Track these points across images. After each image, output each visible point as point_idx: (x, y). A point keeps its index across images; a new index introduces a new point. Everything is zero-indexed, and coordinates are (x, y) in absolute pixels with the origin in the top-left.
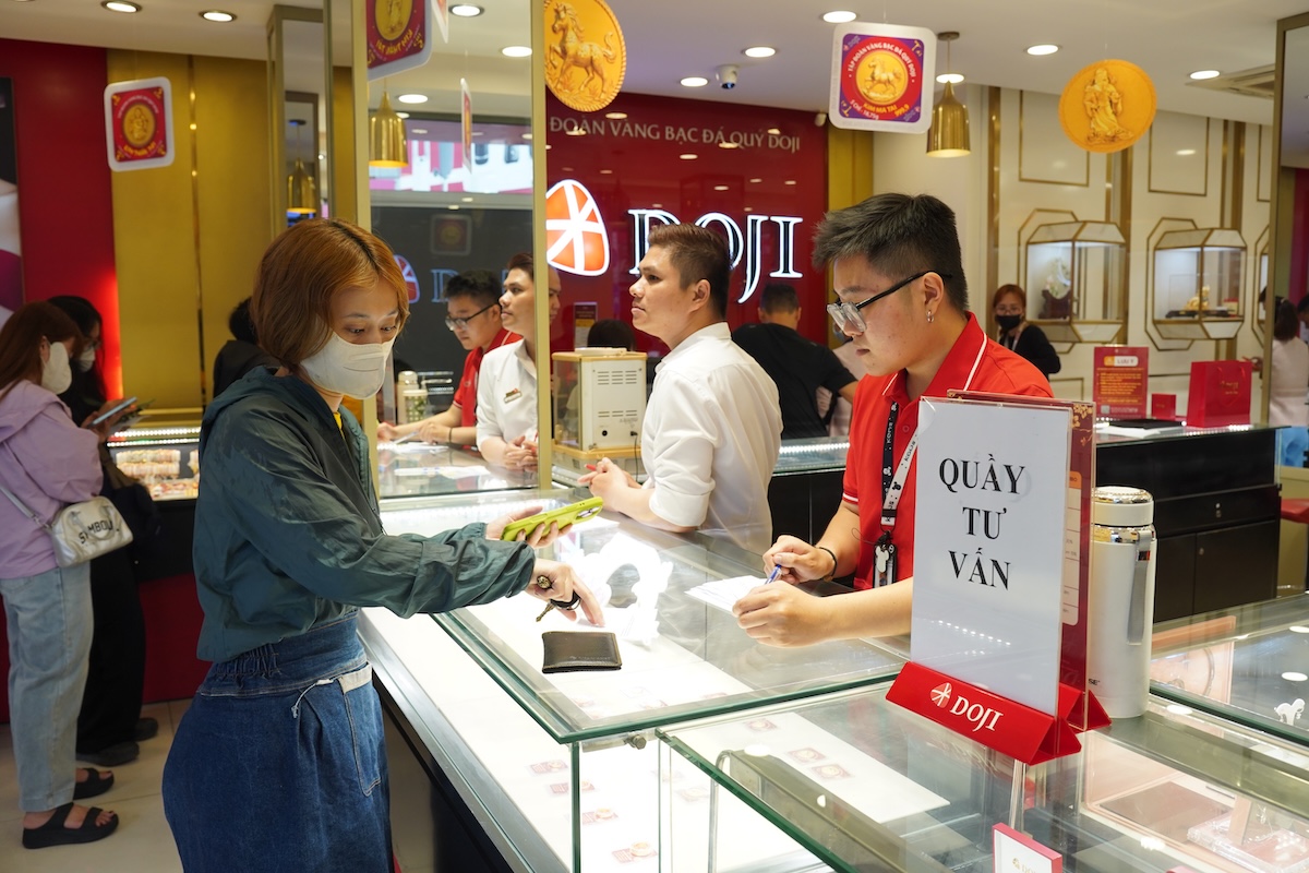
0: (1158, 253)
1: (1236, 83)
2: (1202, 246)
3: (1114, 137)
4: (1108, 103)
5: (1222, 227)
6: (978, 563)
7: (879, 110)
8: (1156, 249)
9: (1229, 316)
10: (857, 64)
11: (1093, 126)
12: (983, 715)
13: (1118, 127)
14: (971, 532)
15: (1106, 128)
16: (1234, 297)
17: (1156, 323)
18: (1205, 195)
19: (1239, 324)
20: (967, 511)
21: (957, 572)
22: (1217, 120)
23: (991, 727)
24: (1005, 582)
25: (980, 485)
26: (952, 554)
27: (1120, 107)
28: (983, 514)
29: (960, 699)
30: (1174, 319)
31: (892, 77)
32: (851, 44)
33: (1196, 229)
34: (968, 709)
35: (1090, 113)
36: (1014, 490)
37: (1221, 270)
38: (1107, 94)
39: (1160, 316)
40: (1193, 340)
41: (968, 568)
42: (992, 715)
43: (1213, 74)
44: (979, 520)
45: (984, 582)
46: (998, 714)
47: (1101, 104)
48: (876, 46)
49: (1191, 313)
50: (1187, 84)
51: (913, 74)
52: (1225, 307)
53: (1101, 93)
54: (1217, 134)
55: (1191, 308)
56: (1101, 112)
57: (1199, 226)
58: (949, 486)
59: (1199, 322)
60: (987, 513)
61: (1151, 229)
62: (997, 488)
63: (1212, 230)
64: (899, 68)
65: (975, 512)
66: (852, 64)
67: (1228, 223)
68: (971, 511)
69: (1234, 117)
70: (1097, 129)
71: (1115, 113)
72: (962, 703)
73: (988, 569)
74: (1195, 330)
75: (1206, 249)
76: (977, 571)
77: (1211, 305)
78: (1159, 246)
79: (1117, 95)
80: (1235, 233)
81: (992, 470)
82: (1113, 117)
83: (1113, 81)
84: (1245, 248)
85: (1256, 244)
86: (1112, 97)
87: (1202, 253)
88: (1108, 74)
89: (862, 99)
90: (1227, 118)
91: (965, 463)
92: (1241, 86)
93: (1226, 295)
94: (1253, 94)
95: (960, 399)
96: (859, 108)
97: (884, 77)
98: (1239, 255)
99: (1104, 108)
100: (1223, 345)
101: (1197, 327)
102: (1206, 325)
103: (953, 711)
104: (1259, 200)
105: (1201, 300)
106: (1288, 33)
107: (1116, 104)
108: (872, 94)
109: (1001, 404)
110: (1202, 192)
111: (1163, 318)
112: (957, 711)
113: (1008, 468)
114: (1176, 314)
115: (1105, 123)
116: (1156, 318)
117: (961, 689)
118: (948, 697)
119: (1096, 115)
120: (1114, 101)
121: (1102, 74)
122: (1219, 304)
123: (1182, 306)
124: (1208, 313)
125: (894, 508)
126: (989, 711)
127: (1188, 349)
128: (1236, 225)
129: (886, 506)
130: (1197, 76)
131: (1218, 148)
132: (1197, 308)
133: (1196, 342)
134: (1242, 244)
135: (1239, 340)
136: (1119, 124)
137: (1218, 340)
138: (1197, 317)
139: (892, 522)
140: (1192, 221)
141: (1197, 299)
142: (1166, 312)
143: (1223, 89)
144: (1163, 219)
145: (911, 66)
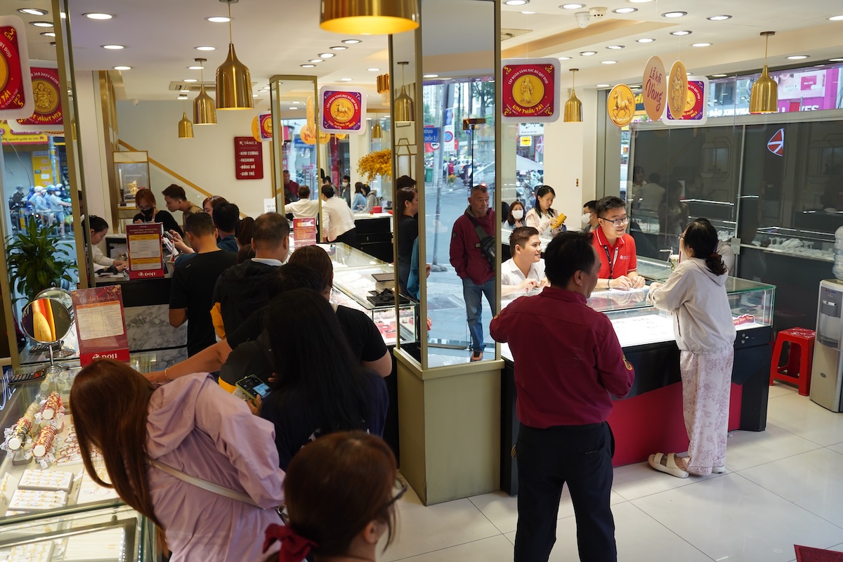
7: (341, 125)
10: (331, 104)
31: (347, 110)
32: (328, 95)
48: (341, 96)
51: (357, 108)
64: (351, 106)
66: (328, 105)
89: (333, 120)
96: (332, 124)
97: (343, 110)
108: (338, 118)
145: (356, 105)
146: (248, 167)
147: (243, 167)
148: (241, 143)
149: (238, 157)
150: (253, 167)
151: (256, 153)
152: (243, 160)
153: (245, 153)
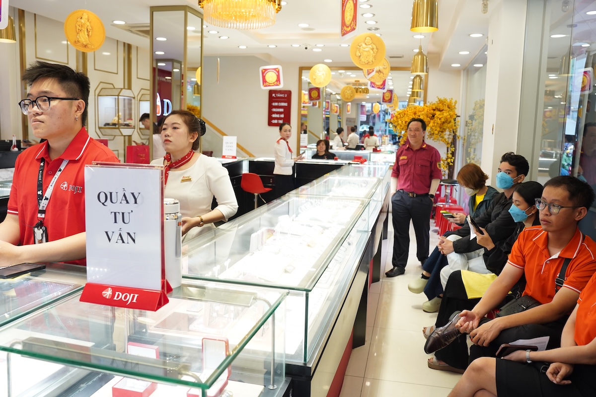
0: (99, 97)
1: (131, 28)
2: (118, 96)
3: (86, 45)
4: (86, 30)
5: (124, 88)
6: (120, 235)
8: (98, 95)
9: (129, 126)
11: (78, 37)
12: (130, 297)
13: (88, 42)
14: (116, 222)
15: (83, 41)
16: (130, 119)
17: (100, 128)
18: (117, 74)
19: (134, 129)
20: (113, 214)
21: (110, 240)
22: (121, 42)
23: (134, 301)
24: (134, 241)
25: (119, 201)
26: (107, 233)
27: (90, 33)
28: (121, 214)
29: (117, 293)
30: (107, 126)
33: (114, 88)
34: (122, 296)
35: (78, 31)
36: (136, 203)
37: (124, 107)
38: (86, 26)
39: (102, 125)
40: (115, 136)
41: (115, 238)
42: (134, 296)
43: (122, 23)
44: (119, 217)
45: (123, 242)
46: (136, 296)
47: (83, 29)
49: (114, 124)
50: (112, 25)
52: (127, 122)
53: (84, 24)
54: (121, 48)
55: (114, 122)
56: (83, 32)
57: (116, 87)
58: (103, 204)
59: (118, 128)
60: (123, 213)
61: (96, 86)
62: (127, 202)
63: (122, 89)
65: (117, 214)
67: (126, 87)
68: (115, 213)
69: (127, 42)
70: (80, 39)
71: (88, 35)
72: (119, 294)
73: (125, 237)
74: (116, 132)
75: (120, 97)
76: (120, 238)
77: (121, 122)
78: (100, 94)
79: (90, 28)
80: (129, 91)
81: (124, 195)
82: (87, 36)
83: (89, 21)
84: (134, 98)
85: (137, 96)
86: (88, 28)
87: (118, 98)
88: (88, 17)
90: (125, 42)
91: (111, 193)
92: (133, 30)
93: (127, 117)
94: (137, 34)
95: (99, 165)
98: (131, 100)
99: (84, 31)
100: (127, 138)
101: (117, 130)
102: (121, 130)
103: (115, 298)
104: (138, 78)
105: (119, 119)
106: (154, 13)
107: (89, 31)
109: (128, 167)
110: (116, 72)
111: (103, 126)
112: (117, 298)
113: (133, 194)
114: (108, 124)
115: (83, 38)
116: (100, 126)
117: (115, 289)
118: (111, 293)
119: (80, 33)
120: (89, 30)
121: (85, 16)
122: (124, 121)
123: (110, 122)
124: (122, 125)
125: (44, 209)
126: (132, 295)
127: (113, 139)
128: (130, 88)
129: (41, 208)
130: (116, 22)
131: (122, 54)
132: (117, 122)
133: (116, 137)
134: (133, 96)
135: (133, 136)
136: (89, 40)
137: (125, 136)
138: (117, 126)
139: (43, 216)
140: (112, 84)
141: (116, 118)
142: (104, 124)
143: (126, 30)
144: (101, 82)
146: (278, 116)
147: (274, 116)
148: (274, 95)
149: (270, 107)
150: (282, 116)
151: (286, 104)
152: (274, 110)
153: (276, 104)
